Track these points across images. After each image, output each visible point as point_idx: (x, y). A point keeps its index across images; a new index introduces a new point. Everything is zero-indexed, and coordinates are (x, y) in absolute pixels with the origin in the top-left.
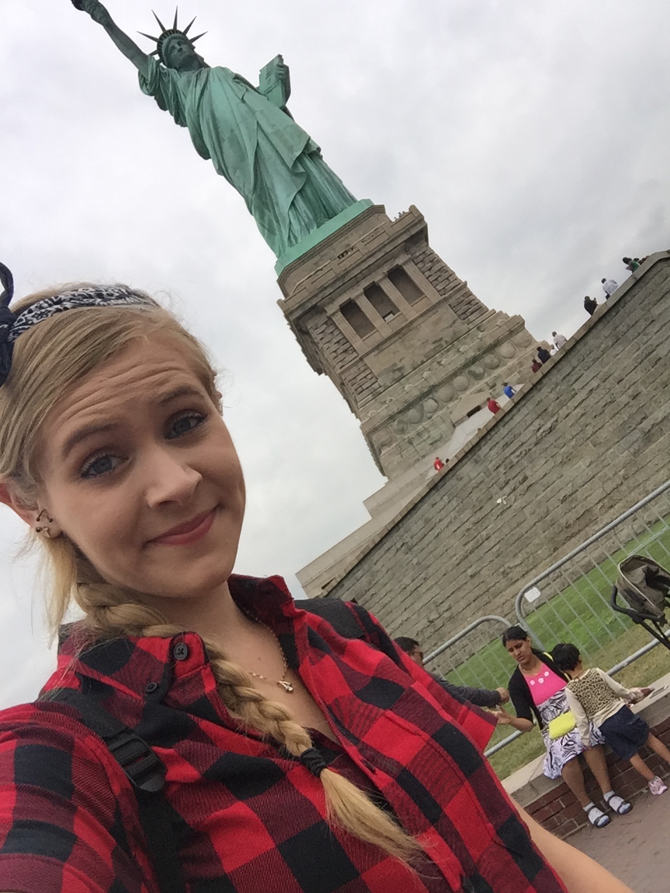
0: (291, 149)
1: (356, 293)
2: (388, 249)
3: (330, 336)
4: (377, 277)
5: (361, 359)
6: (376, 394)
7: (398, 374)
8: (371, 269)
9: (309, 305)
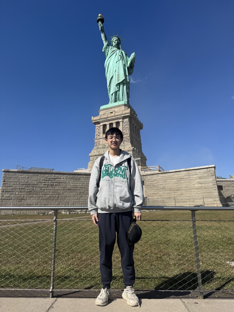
0: (118, 81)
1: (107, 123)
2: (119, 116)
3: (98, 130)
4: (113, 122)
5: (100, 139)
6: (98, 148)
7: (104, 146)
8: (113, 120)
9: (97, 121)
